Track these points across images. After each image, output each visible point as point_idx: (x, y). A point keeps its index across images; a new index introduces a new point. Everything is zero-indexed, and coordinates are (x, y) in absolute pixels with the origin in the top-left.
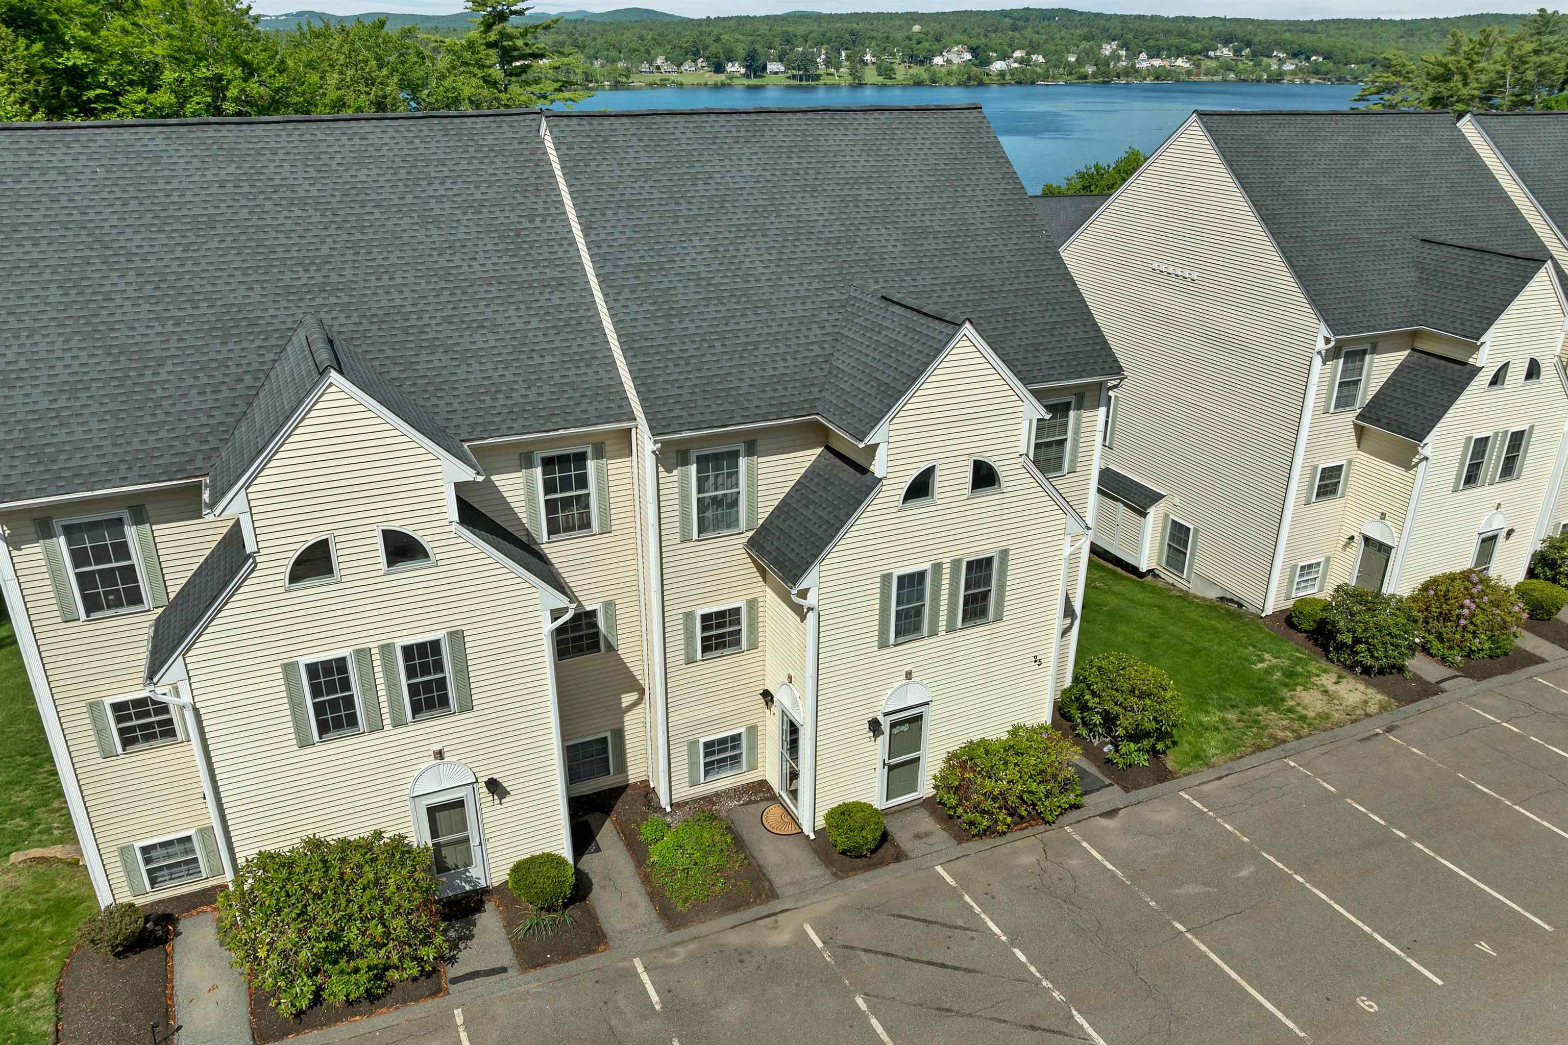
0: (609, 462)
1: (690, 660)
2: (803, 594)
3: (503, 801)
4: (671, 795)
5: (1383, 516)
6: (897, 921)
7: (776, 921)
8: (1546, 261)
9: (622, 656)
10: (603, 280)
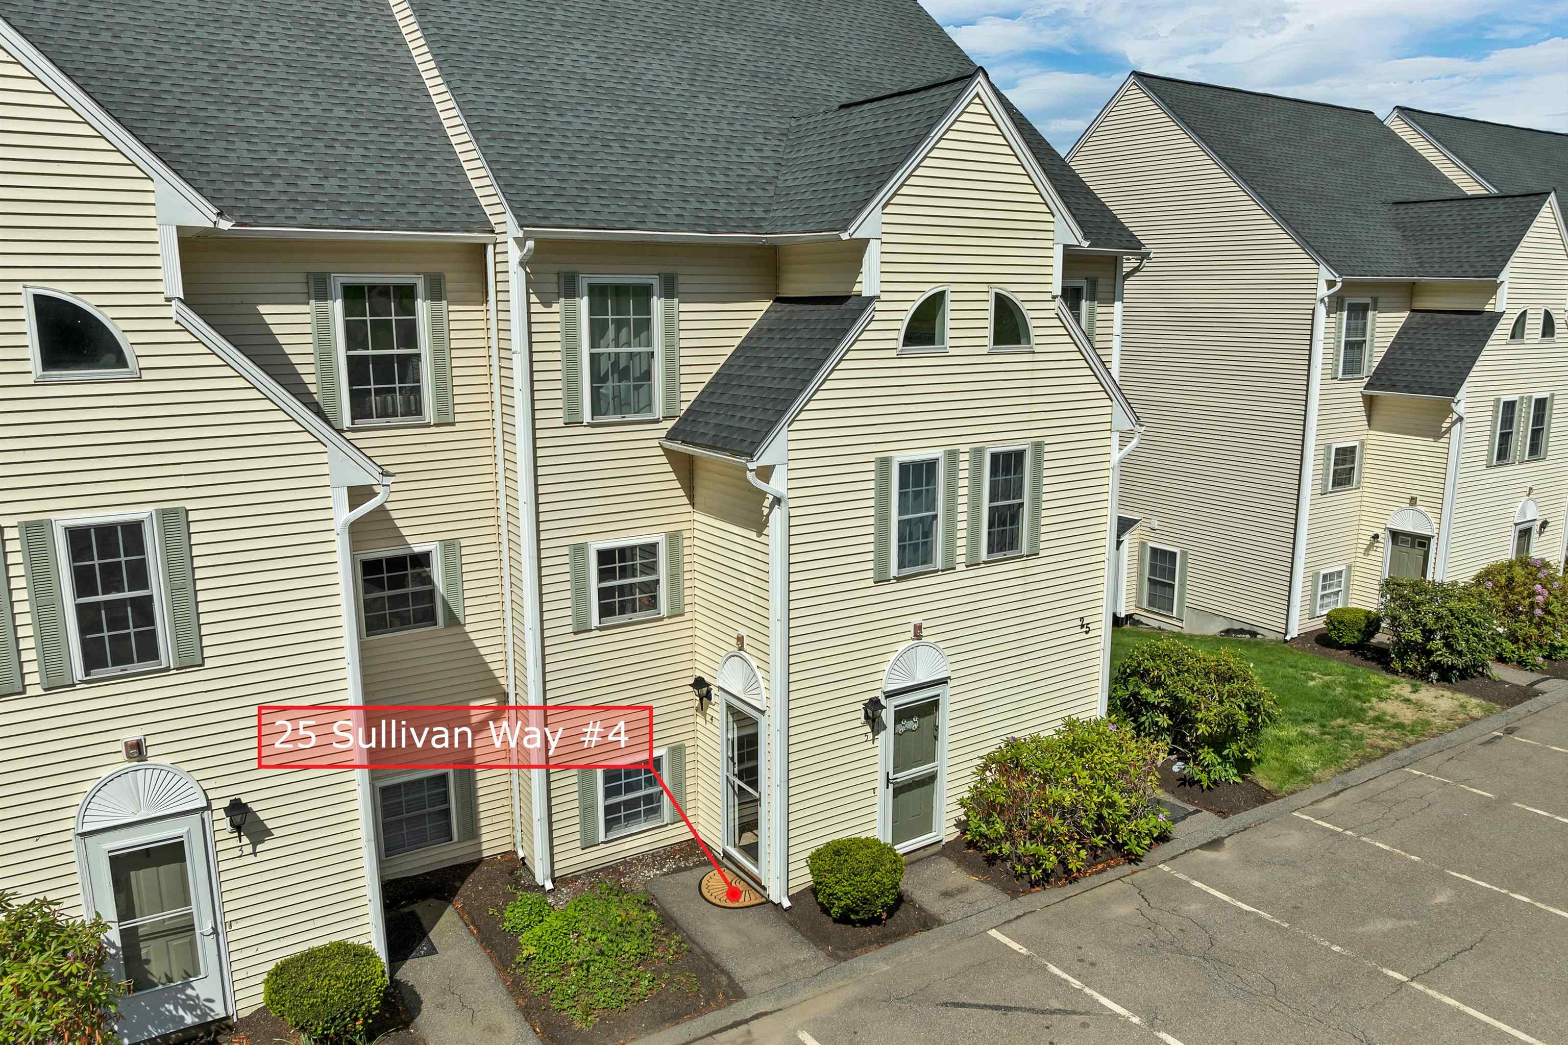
0: (451, 308)
1: (581, 629)
2: (765, 473)
3: (260, 848)
4: (552, 864)
5: (1413, 501)
6: (952, 1012)
7: (749, 1032)
8: (1549, 193)
9: (472, 636)
10: (443, 62)
